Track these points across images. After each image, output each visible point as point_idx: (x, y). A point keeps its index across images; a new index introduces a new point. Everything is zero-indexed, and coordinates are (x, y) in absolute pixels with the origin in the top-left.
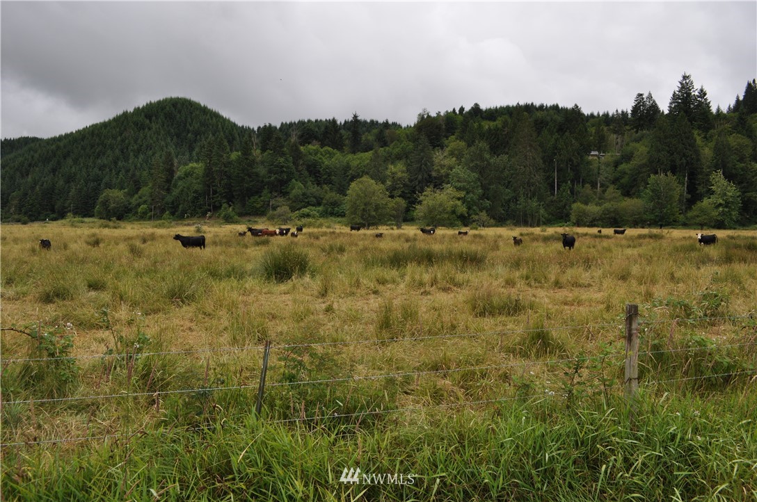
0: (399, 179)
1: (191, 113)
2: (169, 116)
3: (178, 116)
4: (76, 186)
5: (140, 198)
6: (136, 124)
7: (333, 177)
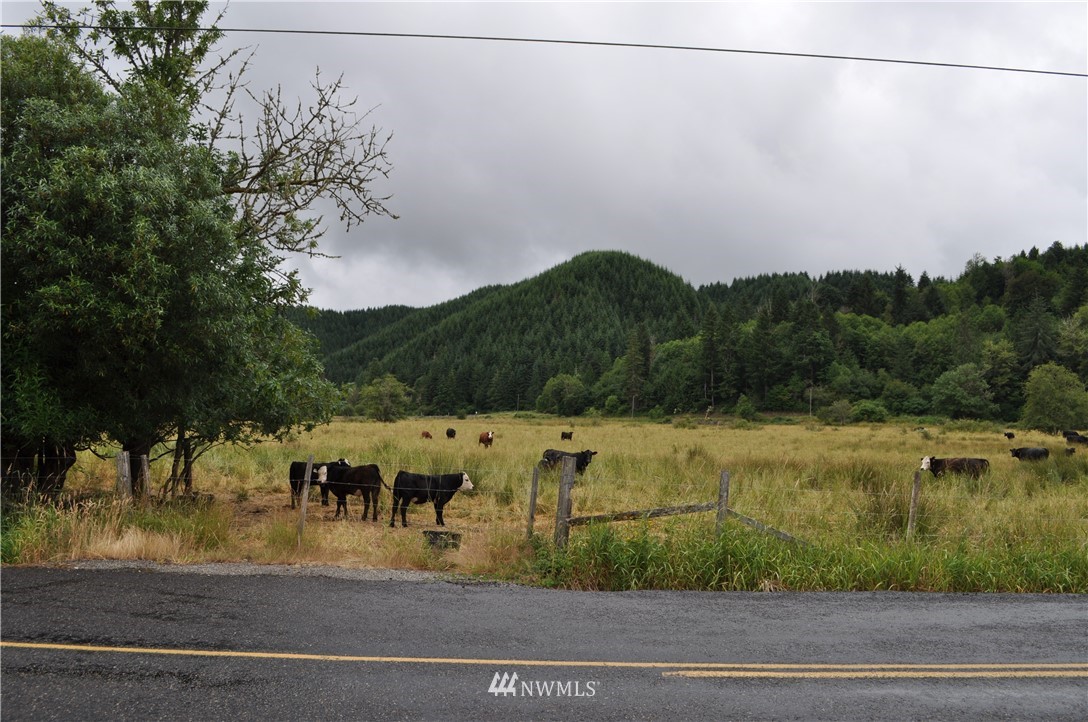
0: (1004, 361)
1: (634, 272)
2: (606, 277)
3: (617, 276)
4: (501, 369)
5: (604, 386)
6: (566, 288)
7: (887, 358)
